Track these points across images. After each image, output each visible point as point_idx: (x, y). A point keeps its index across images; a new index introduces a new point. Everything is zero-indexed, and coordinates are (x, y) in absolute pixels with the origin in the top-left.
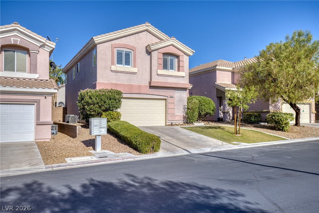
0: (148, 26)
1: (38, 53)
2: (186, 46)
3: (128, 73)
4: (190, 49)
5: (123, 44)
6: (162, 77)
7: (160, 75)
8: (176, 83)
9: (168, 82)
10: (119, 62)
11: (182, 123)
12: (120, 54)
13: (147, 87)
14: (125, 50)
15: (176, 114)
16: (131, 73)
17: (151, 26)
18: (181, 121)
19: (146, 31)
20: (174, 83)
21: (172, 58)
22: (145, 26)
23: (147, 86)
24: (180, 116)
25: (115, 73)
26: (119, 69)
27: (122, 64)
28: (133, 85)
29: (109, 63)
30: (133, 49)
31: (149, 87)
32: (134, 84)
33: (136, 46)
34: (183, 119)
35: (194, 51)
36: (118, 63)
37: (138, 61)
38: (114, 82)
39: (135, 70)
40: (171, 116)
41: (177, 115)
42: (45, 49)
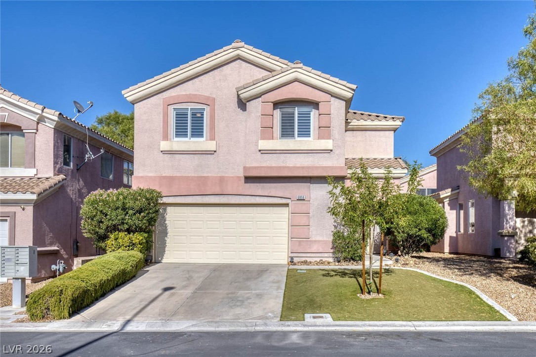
0: (238, 48)
1: (36, 133)
2: (332, 78)
3: (197, 152)
4: (344, 83)
5: (187, 95)
6: (271, 155)
7: (266, 152)
8: (308, 168)
9: (288, 165)
10: (181, 131)
11: (331, 260)
12: (181, 117)
13: (240, 180)
14: (190, 106)
15: (314, 239)
16: (204, 152)
17: (246, 46)
18: (326, 255)
19: (239, 59)
20: (303, 168)
21: (305, 109)
22: (232, 50)
23: (238, 177)
24: (325, 242)
25: (169, 156)
26: (176, 147)
27: (186, 136)
28: (208, 177)
29: (159, 136)
30: (209, 102)
31: (244, 178)
32: (210, 175)
33: (214, 96)
34: (332, 251)
35: (354, 87)
36: (177, 135)
37: (220, 125)
38: (167, 173)
39: (211, 146)
40: (300, 242)
41: (315, 241)
42: (47, 124)
